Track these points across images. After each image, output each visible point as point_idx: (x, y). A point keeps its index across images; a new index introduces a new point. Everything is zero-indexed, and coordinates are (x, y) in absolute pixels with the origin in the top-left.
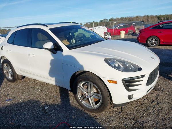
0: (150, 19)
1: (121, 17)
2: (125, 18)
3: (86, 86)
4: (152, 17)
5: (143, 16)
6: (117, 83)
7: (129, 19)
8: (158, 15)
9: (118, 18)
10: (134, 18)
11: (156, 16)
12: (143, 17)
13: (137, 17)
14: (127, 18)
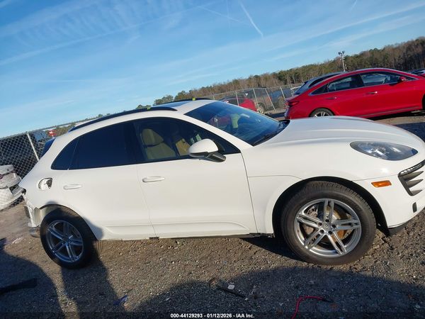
0: (263, 83)
1: (201, 87)
2: (211, 87)
3: (314, 213)
4: (266, 77)
5: (247, 78)
6: (391, 184)
7: (219, 89)
8: (278, 72)
9: (196, 91)
10: (230, 84)
11: (274, 75)
12: (247, 80)
13: (236, 82)
14: (215, 86)
